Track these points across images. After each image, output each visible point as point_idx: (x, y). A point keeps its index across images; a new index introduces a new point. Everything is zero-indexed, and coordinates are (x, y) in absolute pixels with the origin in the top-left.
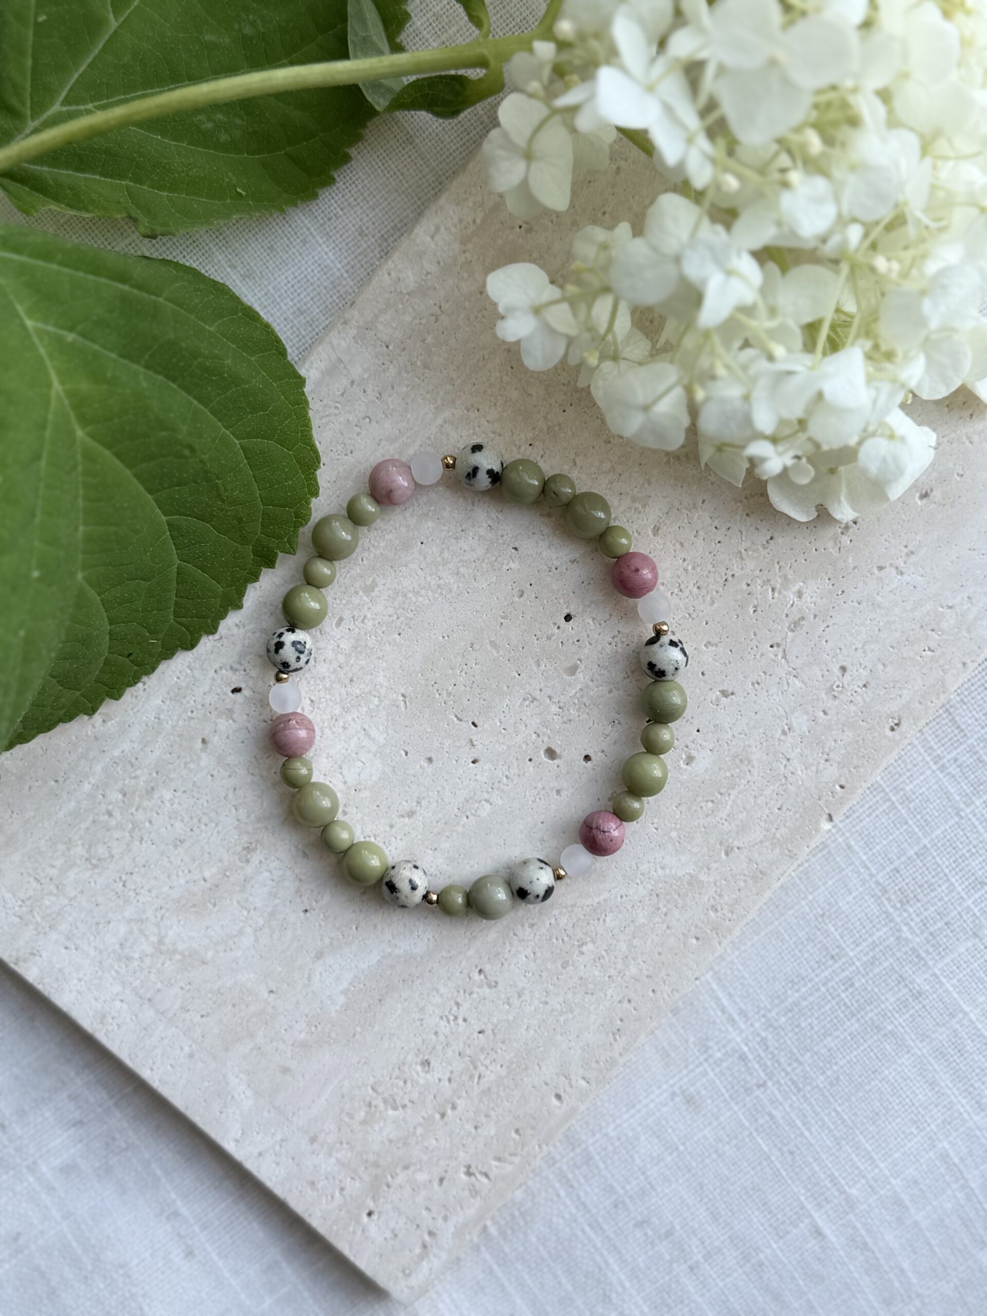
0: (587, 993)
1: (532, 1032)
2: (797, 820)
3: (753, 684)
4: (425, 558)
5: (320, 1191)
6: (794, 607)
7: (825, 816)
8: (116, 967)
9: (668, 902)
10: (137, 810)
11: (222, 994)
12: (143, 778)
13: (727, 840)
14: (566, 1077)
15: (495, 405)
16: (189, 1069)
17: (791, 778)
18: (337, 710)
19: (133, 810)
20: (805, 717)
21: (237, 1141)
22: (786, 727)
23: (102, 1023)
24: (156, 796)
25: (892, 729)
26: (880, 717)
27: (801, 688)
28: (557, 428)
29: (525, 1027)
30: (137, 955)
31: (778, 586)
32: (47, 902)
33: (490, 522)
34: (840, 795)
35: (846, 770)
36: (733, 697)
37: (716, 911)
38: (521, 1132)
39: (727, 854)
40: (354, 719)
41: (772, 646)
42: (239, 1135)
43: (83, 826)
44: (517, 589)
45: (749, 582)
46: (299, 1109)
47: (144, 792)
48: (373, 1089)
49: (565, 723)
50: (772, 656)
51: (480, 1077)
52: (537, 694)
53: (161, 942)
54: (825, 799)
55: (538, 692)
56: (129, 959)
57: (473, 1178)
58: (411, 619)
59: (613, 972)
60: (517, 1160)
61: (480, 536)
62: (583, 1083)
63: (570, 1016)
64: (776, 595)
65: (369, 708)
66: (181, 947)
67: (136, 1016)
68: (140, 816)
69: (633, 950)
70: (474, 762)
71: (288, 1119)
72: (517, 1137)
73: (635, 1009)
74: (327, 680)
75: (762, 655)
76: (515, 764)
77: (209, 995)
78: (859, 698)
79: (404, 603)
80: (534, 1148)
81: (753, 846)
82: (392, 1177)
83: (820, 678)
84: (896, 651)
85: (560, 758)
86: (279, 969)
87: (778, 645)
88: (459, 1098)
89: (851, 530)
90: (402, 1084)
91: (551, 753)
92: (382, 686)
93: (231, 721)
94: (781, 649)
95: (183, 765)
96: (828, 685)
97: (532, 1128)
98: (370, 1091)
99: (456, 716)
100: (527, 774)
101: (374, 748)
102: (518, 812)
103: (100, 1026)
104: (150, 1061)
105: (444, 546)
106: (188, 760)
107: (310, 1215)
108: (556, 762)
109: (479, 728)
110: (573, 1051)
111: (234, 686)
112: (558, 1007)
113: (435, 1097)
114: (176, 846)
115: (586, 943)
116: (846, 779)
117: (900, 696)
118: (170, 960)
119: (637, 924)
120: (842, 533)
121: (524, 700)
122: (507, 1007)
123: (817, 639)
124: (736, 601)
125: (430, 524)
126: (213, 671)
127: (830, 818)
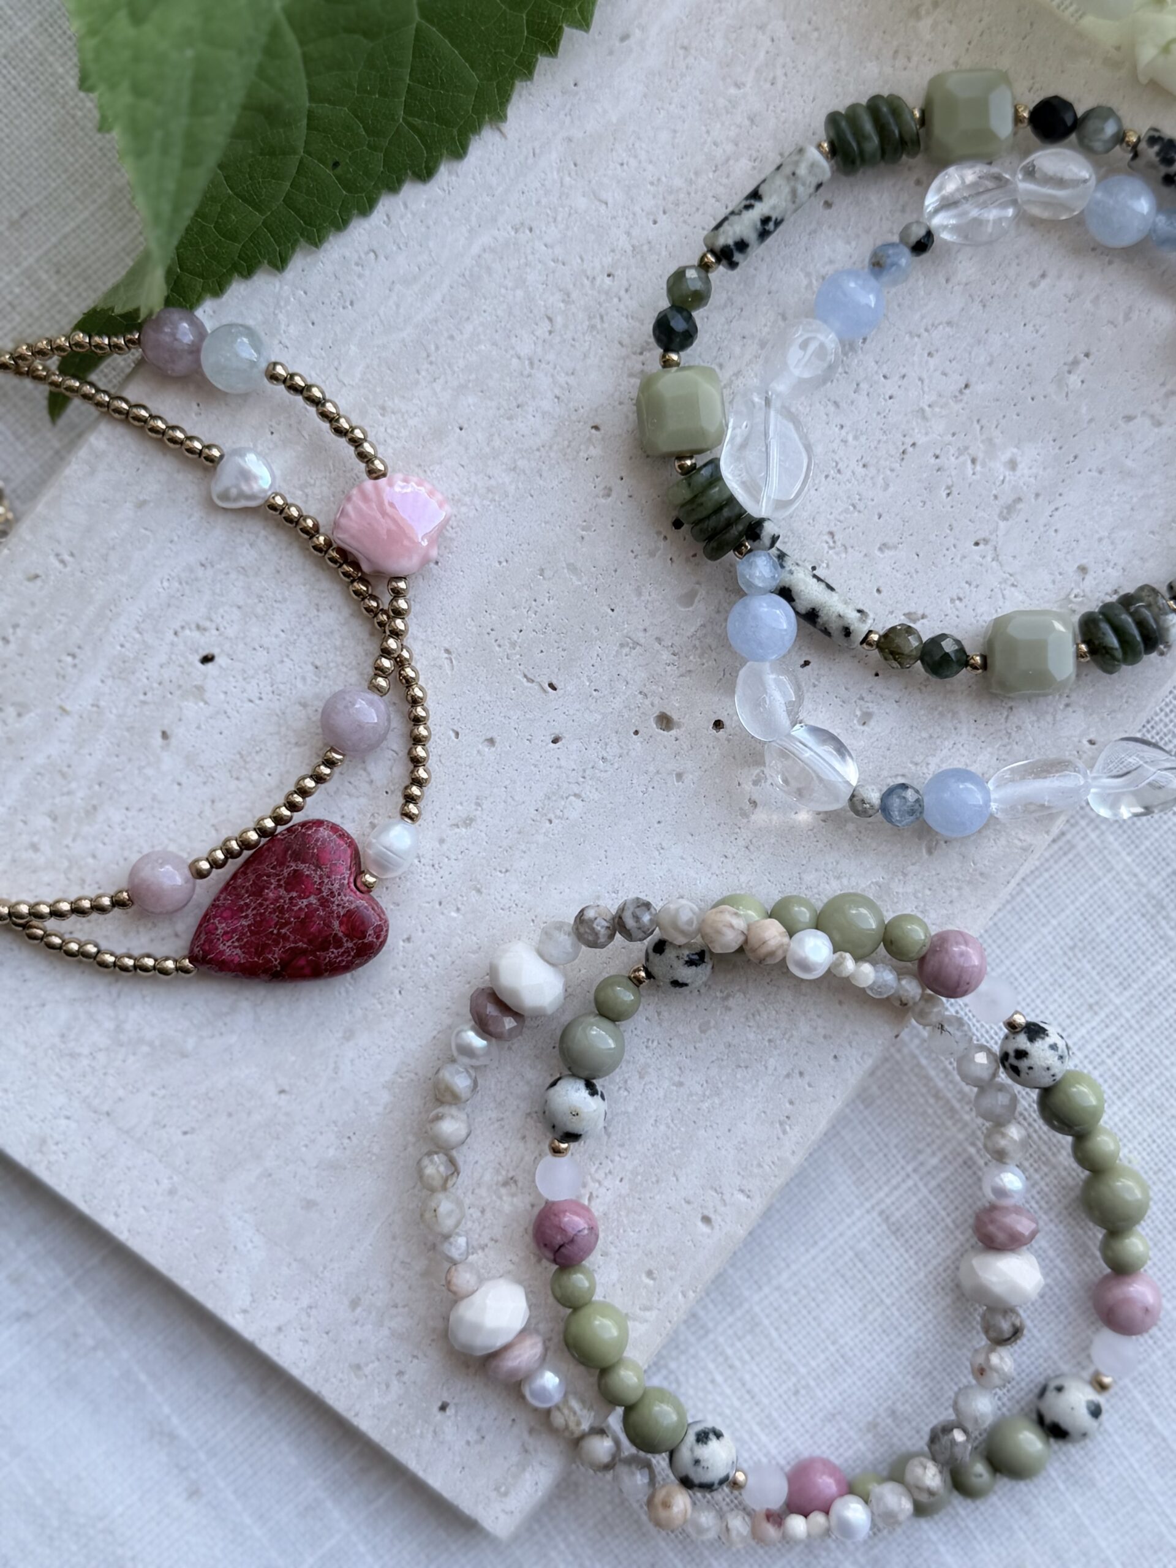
0: (739, 1066)
1: (663, 1128)
3: (952, 601)
4: (467, 449)
5: (370, 1377)
6: (1006, 485)
8: (58, 1070)
10: (74, 840)
11: (210, 1099)
12: (80, 794)
14: (716, 1190)
15: (555, 220)
16: (171, 1212)
17: (1016, 735)
19: (68, 841)
21: (245, 1311)
23: (41, 1151)
28: (645, 248)
29: (652, 1121)
30: (85, 1051)
31: (980, 456)
33: (557, 392)
34: (1090, 753)
35: (1096, 717)
38: (656, 1274)
41: (977, 544)
42: (247, 1303)
44: (602, 486)
45: (938, 452)
46: (331, 1260)
47: (83, 815)
49: (682, 675)
50: (978, 559)
52: (640, 636)
55: (641, 634)
56: (73, 1055)
59: (774, 1033)
60: (651, 1315)
61: (544, 414)
62: (741, 1197)
63: (717, 1101)
64: (978, 468)
67: (89, 1138)
70: (555, 741)
71: (317, 1276)
72: (651, 1282)
73: (810, 1085)
75: (963, 557)
76: (615, 740)
77: (193, 1102)
80: (675, 1297)
83: (1051, 586)
85: (679, 727)
86: (293, 1058)
87: (986, 541)
89: (1082, 366)
90: (479, 1214)
91: (665, 721)
92: (415, 639)
93: (201, 704)
94: (989, 547)
95: (136, 772)
96: (1063, 595)
97: (671, 1268)
99: (525, 676)
100: (633, 753)
103: (39, 1156)
104: (114, 1203)
105: (494, 429)
106: (143, 764)
107: (356, 1415)
108: (673, 732)
109: (559, 692)
110: (723, 1152)
111: (203, 653)
112: (700, 1091)
115: (734, 993)
116: (1098, 730)
118: (134, 1054)
120: (1070, 372)
121: (622, 646)
123: (1042, 529)
124: (920, 481)
125: (471, 400)
126: (172, 632)
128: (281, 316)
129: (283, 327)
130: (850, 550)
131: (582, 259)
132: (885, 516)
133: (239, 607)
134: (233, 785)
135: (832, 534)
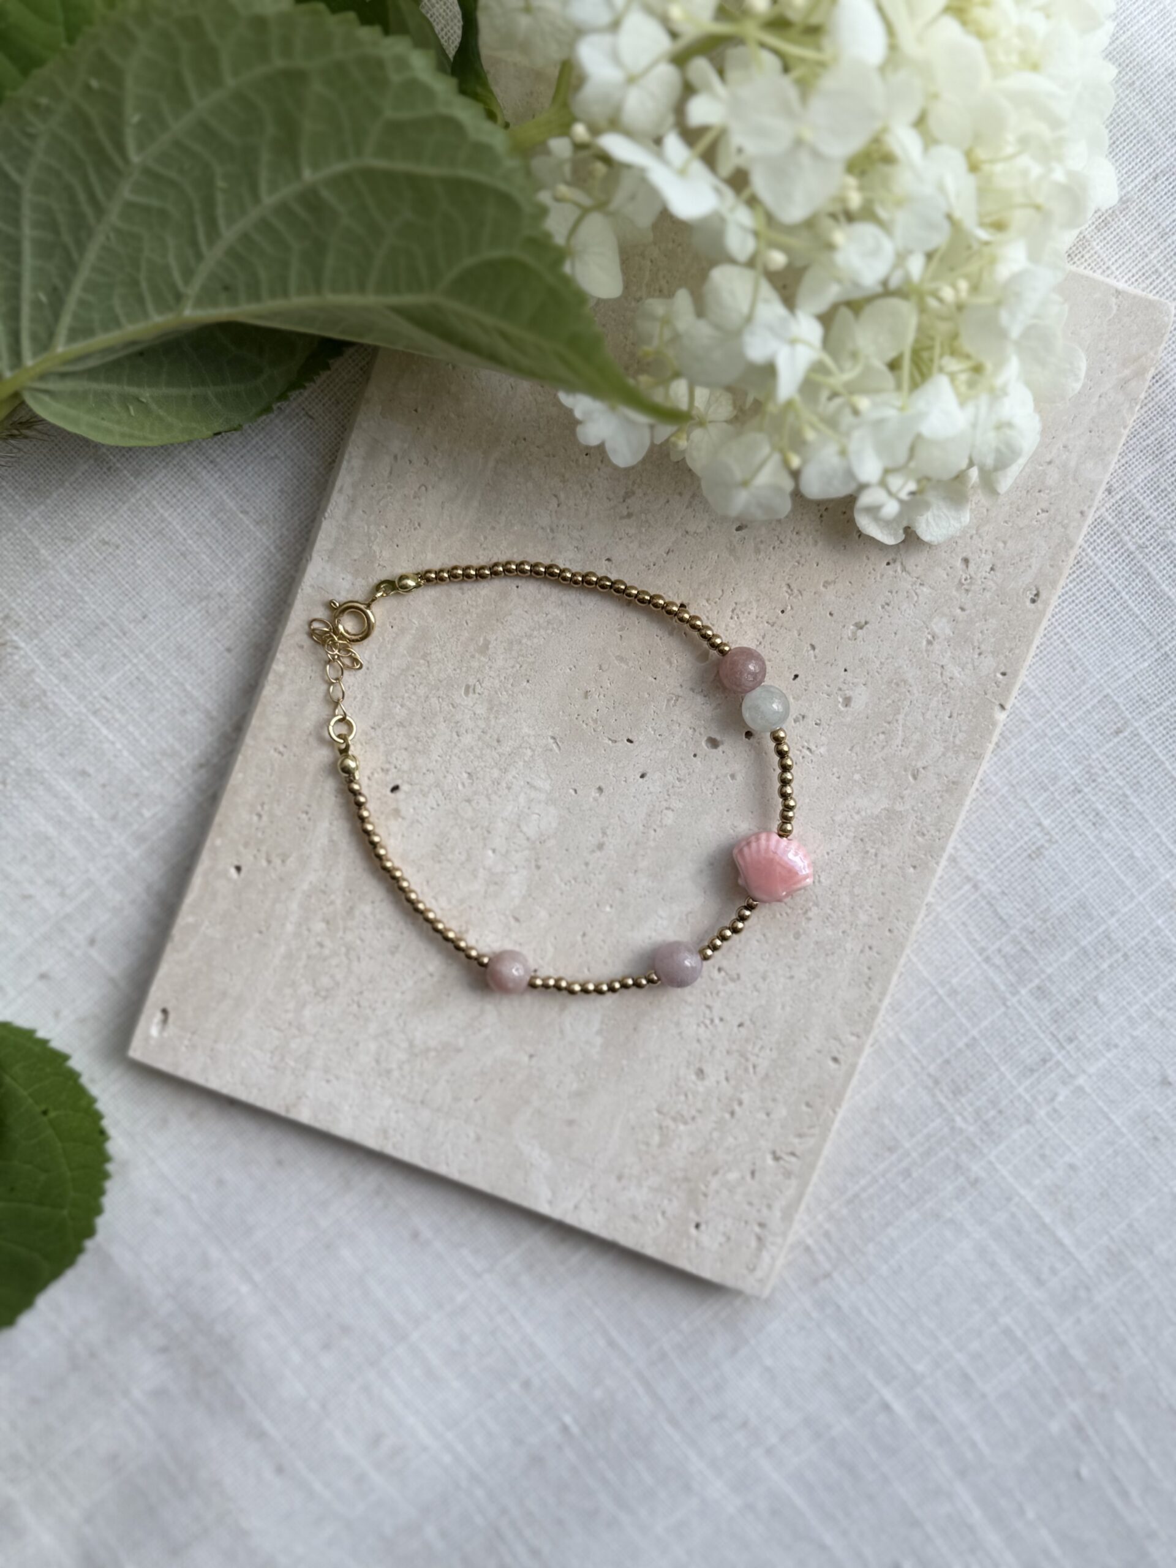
0: (827, 955)
1: (788, 1009)
2: (971, 721)
3: (883, 607)
5: (644, 1221)
7: (997, 708)
8: (380, 1083)
9: (875, 843)
10: (344, 932)
11: (486, 1074)
12: (339, 902)
13: (910, 765)
14: (835, 1039)
16: (481, 1152)
17: (951, 685)
18: (496, 773)
19: (340, 934)
20: (944, 620)
21: (550, 1202)
22: (930, 637)
23: (386, 1138)
24: (357, 913)
25: (1033, 601)
26: (1018, 595)
27: (931, 594)
29: (779, 1007)
30: (394, 1066)
32: (293, 1045)
33: (575, 543)
34: (1004, 682)
35: (1002, 657)
36: (868, 626)
37: (923, 835)
38: (811, 1104)
39: (915, 778)
40: (514, 777)
41: (888, 564)
42: (549, 1195)
43: (300, 964)
45: (844, 510)
46: (596, 1154)
47: (345, 914)
48: (659, 1112)
49: (715, 709)
50: (891, 573)
51: (754, 1067)
52: (679, 691)
53: (411, 1045)
54: (990, 691)
55: (679, 689)
56: (389, 1072)
57: (782, 1162)
58: (534, 663)
59: (844, 926)
60: (816, 1131)
62: (853, 1039)
63: (819, 981)
65: (525, 761)
66: (432, 1043)
67: (415, 1121)
68: (349, 937)
69: (856, 899)
70: (642, 776)
71: (589, 1167)
72: (809, 1110)
73: (878, 953)
74: (475, 749)
75: (882, 576)
76: (682, 765)
77: (475, 1079)
78: (990, 583)
79: (521, 650)
80: (828, 1115)
81: (938, 761)
82: (707, 1186)
83: (945, 576)
84: (1010, 524)
85: (723, 744)
86: (531, 1033)
87: (894, 561)
88: (742, 1092)
90: (682, 1098)
91: (712, 742)
92: (529, 736)
93: (400, 820)
94: (898, 564)
96: (956, 581)
97: (821, 1096)
98: (656, 1114)
99: (610, 739)
100: (697, 770)
101: (543, 797)
102: (700, 809)
104: (443, 1157)
107: (643, 1247)
108: (720, 748)
109: (636, 744)
110: (833, 1013)
111: (391, 786)
113: (719, 1100)
114: (393, 953)
115: (810, 909)
116: (1005, 665)
117: (1030, 566)
118: (427, 1059)
119: (852, 873)
121: (668, 701)
122: (756, 994)
124: (838, 533)
126: (366, 778)
127: (1002, 707)
128: (375, 547)
129: (378, 554)
130: (804, 593)
131: (566, 450)
132: (821, 563)
133: (406, 749)
134: (437, 867)
135: (789, 586)
